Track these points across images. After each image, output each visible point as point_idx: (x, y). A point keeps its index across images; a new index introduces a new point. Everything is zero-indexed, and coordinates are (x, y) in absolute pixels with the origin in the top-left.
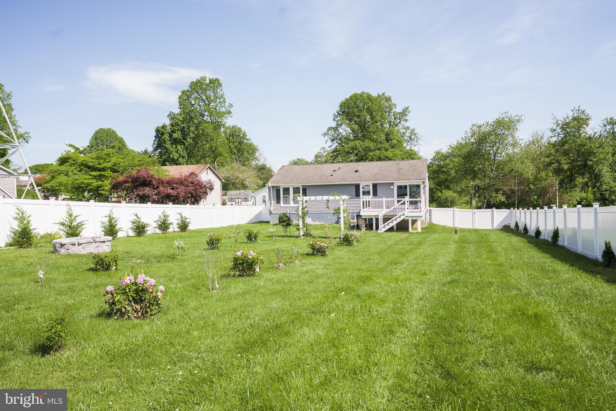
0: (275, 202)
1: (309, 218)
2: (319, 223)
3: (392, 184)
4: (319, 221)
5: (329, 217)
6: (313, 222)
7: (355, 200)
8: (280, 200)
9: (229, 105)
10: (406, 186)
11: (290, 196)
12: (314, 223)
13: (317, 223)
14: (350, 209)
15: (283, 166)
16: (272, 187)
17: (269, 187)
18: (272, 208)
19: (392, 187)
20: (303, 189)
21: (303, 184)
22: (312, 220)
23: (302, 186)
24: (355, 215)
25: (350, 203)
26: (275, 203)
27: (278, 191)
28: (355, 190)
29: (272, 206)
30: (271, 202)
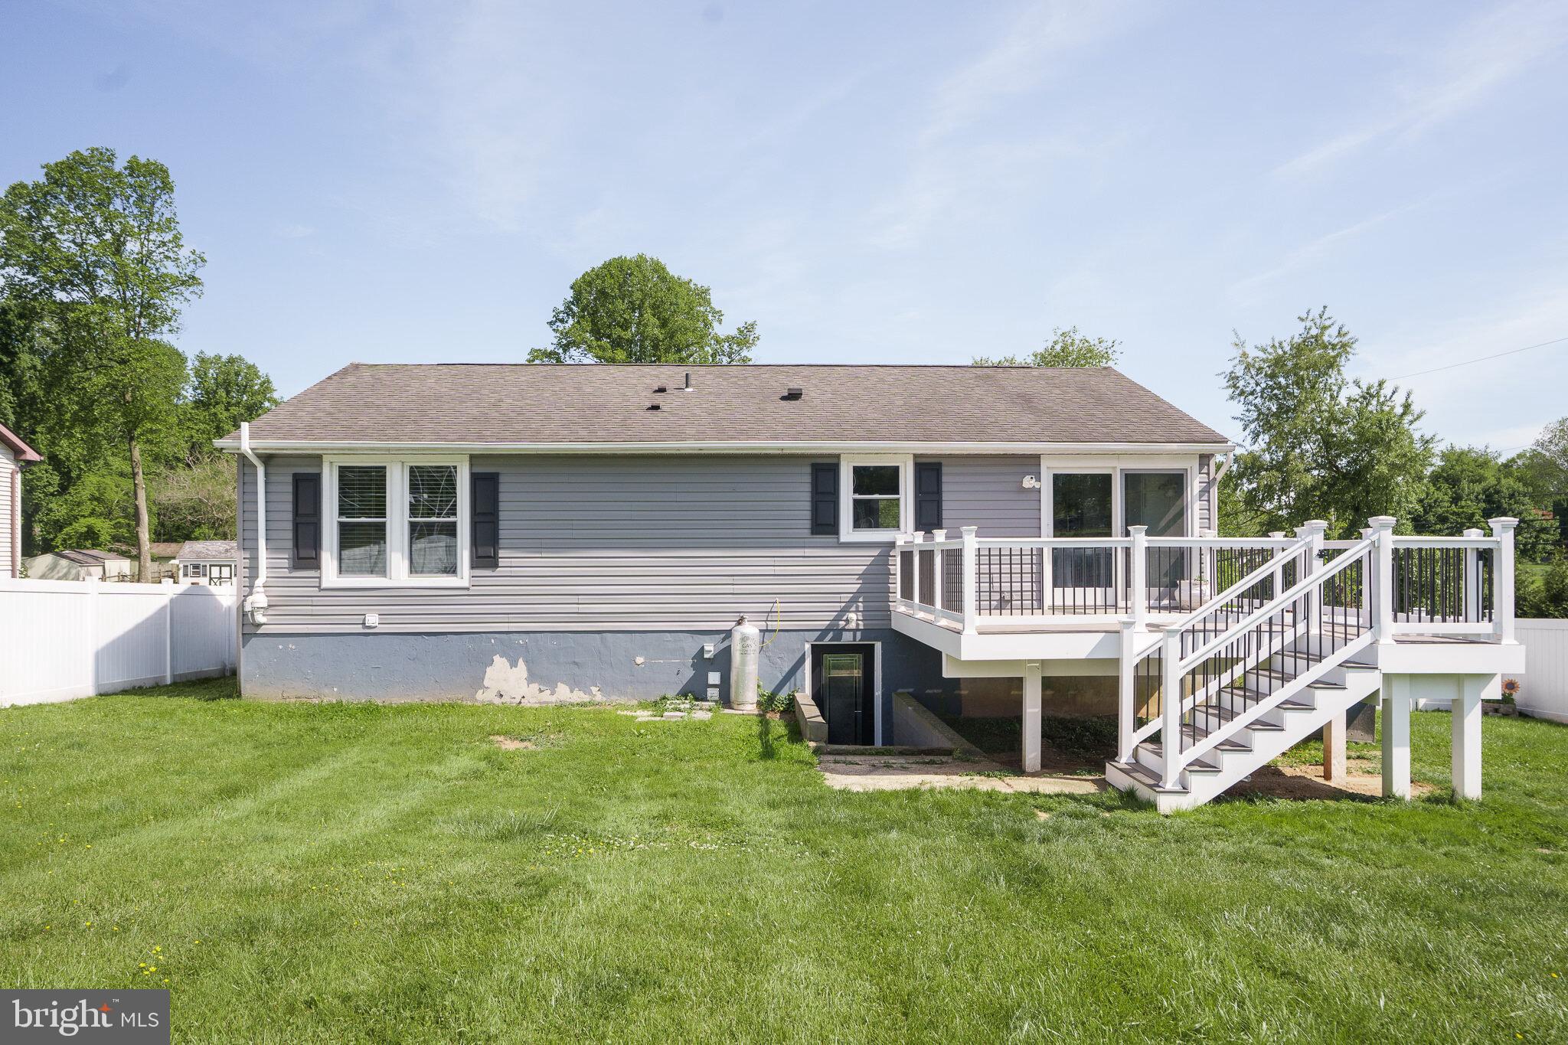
0: (284, 560)
1: (513, 664)
2: (579, 696)
3: (1031, 462)
4: (574, 684)
5: (640, 660)
6: (535, 686)
7: (808, 552)
8: (316, 544)
9: (193, 257)
10: (1106, 480)
11: (388, 520)
12: (546, 696)
13: (564, 693)
14: (778, 607)
15: (356, 367)
16: (268, 459)
17: (243, 458)
18: (259, 599)
19: (1028, 482)
20: (475, 478)
21: (479, 446)
22: (532, 677)
23: (474, 458)
24: (808, 647)
25: (779, 570)
26: (286, 563)
27: (306, 488)
28: (807, 496)
29: (260, 581)
30: (254, 559)
